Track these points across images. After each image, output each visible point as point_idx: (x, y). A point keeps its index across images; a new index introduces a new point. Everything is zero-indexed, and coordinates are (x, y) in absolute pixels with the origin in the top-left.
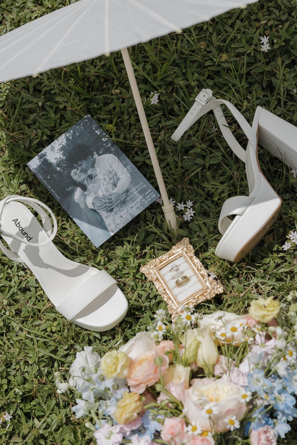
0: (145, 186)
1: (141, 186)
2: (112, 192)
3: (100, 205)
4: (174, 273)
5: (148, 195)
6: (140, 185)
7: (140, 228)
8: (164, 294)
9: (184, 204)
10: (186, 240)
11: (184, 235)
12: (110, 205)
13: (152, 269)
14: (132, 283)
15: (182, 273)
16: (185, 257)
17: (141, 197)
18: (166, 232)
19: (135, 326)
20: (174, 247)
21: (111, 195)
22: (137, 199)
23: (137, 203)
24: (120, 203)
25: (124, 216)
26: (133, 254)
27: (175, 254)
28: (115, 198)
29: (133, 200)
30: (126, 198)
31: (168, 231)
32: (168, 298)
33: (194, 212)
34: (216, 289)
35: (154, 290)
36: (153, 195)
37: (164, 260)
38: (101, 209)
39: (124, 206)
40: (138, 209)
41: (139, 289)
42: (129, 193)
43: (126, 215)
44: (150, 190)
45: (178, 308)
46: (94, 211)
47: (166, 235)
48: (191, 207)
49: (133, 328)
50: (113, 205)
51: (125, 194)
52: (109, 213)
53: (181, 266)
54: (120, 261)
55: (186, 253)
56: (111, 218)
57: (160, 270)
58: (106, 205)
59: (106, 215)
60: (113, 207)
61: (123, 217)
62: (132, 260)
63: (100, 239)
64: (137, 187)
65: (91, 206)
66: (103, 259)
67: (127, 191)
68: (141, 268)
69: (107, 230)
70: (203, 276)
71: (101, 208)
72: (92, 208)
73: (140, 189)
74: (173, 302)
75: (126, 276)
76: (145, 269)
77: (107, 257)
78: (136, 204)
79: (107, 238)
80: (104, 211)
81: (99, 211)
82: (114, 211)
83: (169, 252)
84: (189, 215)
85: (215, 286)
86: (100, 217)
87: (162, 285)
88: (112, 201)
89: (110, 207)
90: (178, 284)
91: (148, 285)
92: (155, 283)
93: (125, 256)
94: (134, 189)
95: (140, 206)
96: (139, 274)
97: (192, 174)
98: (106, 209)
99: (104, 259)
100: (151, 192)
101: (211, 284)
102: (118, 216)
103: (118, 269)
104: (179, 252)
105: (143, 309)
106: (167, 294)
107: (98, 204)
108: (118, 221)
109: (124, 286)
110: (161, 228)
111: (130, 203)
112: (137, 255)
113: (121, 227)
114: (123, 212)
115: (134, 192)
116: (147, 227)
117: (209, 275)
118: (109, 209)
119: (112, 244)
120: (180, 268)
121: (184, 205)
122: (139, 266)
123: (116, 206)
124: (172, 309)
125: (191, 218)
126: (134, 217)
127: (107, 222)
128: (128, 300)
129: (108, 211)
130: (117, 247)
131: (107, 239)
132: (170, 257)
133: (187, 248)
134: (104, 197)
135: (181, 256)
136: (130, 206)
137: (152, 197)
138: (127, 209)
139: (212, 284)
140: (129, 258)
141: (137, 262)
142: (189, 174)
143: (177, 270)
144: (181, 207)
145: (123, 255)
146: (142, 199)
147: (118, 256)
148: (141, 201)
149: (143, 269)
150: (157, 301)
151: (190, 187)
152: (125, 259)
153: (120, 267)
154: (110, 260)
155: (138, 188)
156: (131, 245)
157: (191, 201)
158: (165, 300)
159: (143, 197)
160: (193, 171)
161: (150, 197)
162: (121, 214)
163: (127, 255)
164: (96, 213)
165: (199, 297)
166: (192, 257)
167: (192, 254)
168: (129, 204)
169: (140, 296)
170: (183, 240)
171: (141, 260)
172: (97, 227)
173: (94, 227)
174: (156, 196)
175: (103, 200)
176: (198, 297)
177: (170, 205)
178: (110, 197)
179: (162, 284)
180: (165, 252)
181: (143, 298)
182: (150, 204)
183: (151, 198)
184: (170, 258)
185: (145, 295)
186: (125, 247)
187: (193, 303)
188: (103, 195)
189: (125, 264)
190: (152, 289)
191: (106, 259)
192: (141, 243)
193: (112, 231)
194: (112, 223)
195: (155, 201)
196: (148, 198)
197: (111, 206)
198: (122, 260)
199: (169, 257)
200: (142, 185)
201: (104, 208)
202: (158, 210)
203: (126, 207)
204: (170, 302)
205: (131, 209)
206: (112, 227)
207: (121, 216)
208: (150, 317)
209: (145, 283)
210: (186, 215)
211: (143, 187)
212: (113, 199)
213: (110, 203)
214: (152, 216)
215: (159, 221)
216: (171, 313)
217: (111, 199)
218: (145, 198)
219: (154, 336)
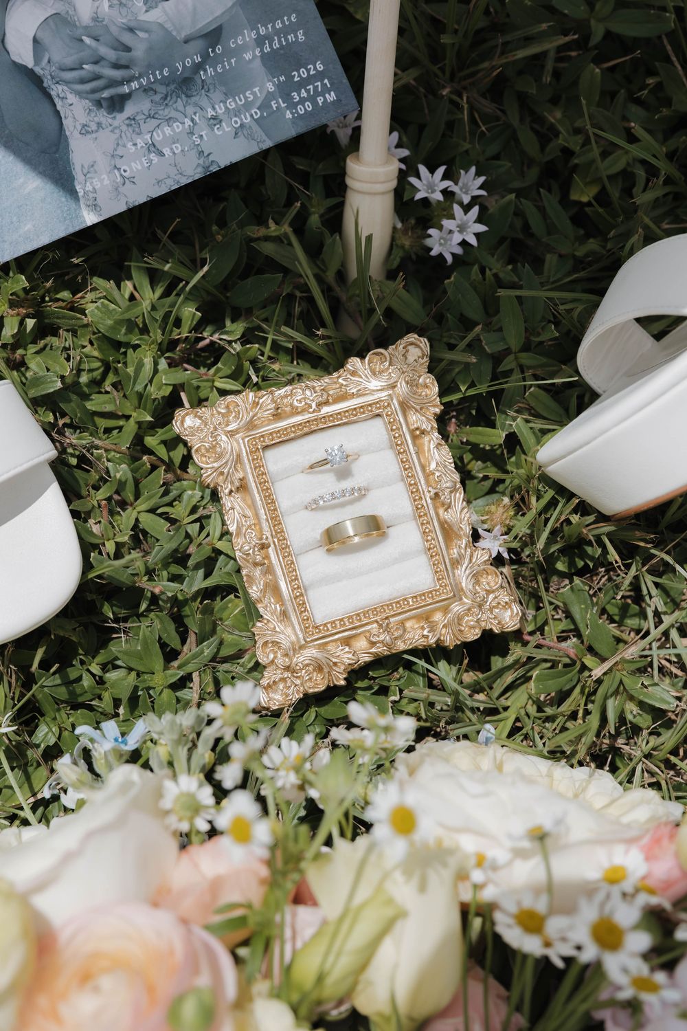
0: (301, 37)
1: (286, 31)
2: (144, 17)
3: (69, 61)
4: (326, 484)
5: (303, 83)
6: (279, 25)
7: (222, 224)
8: (256, 564)
9: (446, 177)
10: (415, 349)
11: (409, 316)
12: (117, 74)
13: (231, 434)
14: (121, 471)
15: (361, 493)
16: (392, 427)
17: (270, 87)
18: (330, 276)
19: (82, 663)
20: (354, 362)
21: (131, 30)
22: (250, 88)
23: (247, 106)
24: (166, 82)
25: (166, 151)
26: (157, 335)
27: (353, 396)
28: (150, 49)
29: (231, 85)
30: (198, 67)
31: (341, 275)
32: (266, 585)
33: (482, 228)
34: (491, 610)
35: (214, 527)
36: (326, 90)
37: (295, 412)
38: (67, 83)
39: (180, 103)
40: (241, 139)
41: (143, 505)
42: (219, 49)
43: (178, 148)
44: (320, 67)
45: (301, 647)
46: (33, 78)
47: (327, 291)
48: (475, 200)
49: (73, 674)
50: (129, 81)
51: (198, 45)
52: (103, 112)
53: (364, 459)
54: (88, 349)
55: (405, 407)
56: (107, 138)
57: (266, 448)
58: (97, 69)
59: (82, 118)
60: (126, 89)
61: (161, 154)
62: (148, 361)
63: (29, 226)
64: (262, 31)
65: (21, 51)
66: (16, 321)
67: (214, 36)
68: (179, 413)
69: (72, 193)
70: (448, 531)
71: (69, 75)
72: (29, 62)
73: (276, 45)
74: (284, 614)
75: (103, 423)
76: (198, 422)
77: (38, 315)
78: (237, 113)
79: (60, 231)
80: (79, 94)
81: (56, 90)
82: (130, 109)
83: (327, 379)
84: (457, 238)
85: (488, 592)
86: (53, 121)
87: (259, 523)
88: (132, 60)
89: (113, 83)
90: (332, 539)
91: (192, 495)
92: (227, 502)
93: (121, 337)
94: (249, 36)
95: (255, 127)
96: (161, 434)
97: (521, 54)
98: (93, 91)
99: (22, 323)
100: (320, 76)
101: (476, 577)
102: (140, 143)
103: (71, 388)
104: (372, 392)
105: (144, 606)
106: (269, 570)
107: (59, 53)
108: (135, 167)
109: (78, 466)
110: (315, 251)
111: (217, 95)
112: (172, 345)
113: (139, 195)
114: (168, 131)
115: (243, 48)
116: (256, 231)
117: (476, 536)
118: (106, 94)
119: (76, 261)
120: (356, 467)
121: (447, 183)
122: (173, 402)
123: (146, 90)
124: (275, 643)
125: (459, 251)
126: (214, 169)
127: (81, 151)
128: (88, 547)
129: (99, 104)
130: (98, 281)
131: (62, 235)
132: (326, 403)
133: (412, 384)
134: (98, 29)
135: (378, 415)
136: (211, 113)
137: (320, 100)
138: (188, 122)
139: (477, 582)
140: (136, 347)
141: (168, 378)
142: (506, 48)
143: (344, 473)
144: (429, 185)
145: (112, 328)
146: (270, 96)
147: (87, 326)
148: (265, 106)
149: (187, 422)
150: (209, 583)
151: (488, 106)
152: (117, 345)
153: (84, 379)
154: (46, 329)
155: (268, 38)
156: (159, 292)
157: (478, 174)
158: (254, 591)
159: (279, 86)
160: (528, 40)
161: (312, 99)
162: (158, 137)
163: (130, 331)
164: (38, 95)
165: (408, 624)
166: (423, 432)
167: (425, 420)
168: (204, 102)
169: (139, 537)
170: (401, 344)
171: (187, 374)
172: (29, 162)
173: (11, 158)
174: (338, 101)
175: (87, 40)
176: (402, 623)
177: (387, 162)
178: (127, 38)
179: (257, 515)
180: (304, 369)
181: (157, 554)
182: (302, 128)
183: (315, 103)
184: (326, 410)
185: (165, 540)
186: (128, 286)
187: (373, 644)
188: (95, 19)
189: (107, 368)
190: (202, 521)
191: (30, 323)
192: (208, 293)
193: (95, 207)
194: (103, 163)
195: (326, 126)
196: (302, 101)
197: (121, 83)
198: (100, 349)
199: (320, 405)
200: (292, 29)
201: (83, 81)
202: (322, 168)
203: (190, 110)
204: (269, 608)
205: (211, 127)
206: (98, 185)
207: (153, 147)
208: (163, 645)
209: (179, 479)
210: (440, 228)
211: (291, 37)
212: (139, 52)
213: (116, 66)
214: (291, 187)
215: (314, 220)
216: (263, 660)
217: (128, 49)
218: (287, 97)
219: (177, 800)
